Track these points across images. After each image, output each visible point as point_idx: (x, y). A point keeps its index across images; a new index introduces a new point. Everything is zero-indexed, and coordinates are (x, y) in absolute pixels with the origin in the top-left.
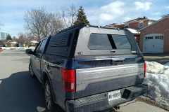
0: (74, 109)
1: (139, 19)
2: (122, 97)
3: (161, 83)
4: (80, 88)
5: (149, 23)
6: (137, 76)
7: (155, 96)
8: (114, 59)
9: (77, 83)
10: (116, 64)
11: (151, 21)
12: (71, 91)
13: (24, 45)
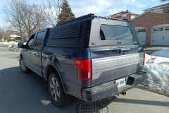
0: (91, 96)
1: (123, 13)
2: (127, 84)
3: (152, 71)
4: (95, 77)
5: (132, 17)
6: (138, 65)
7: (148, 82)
8: (122, 49)
9: (93, 72)
10: (123, 54)
11: (134, 14)
12: (88, 79)
13: (3, 40)
